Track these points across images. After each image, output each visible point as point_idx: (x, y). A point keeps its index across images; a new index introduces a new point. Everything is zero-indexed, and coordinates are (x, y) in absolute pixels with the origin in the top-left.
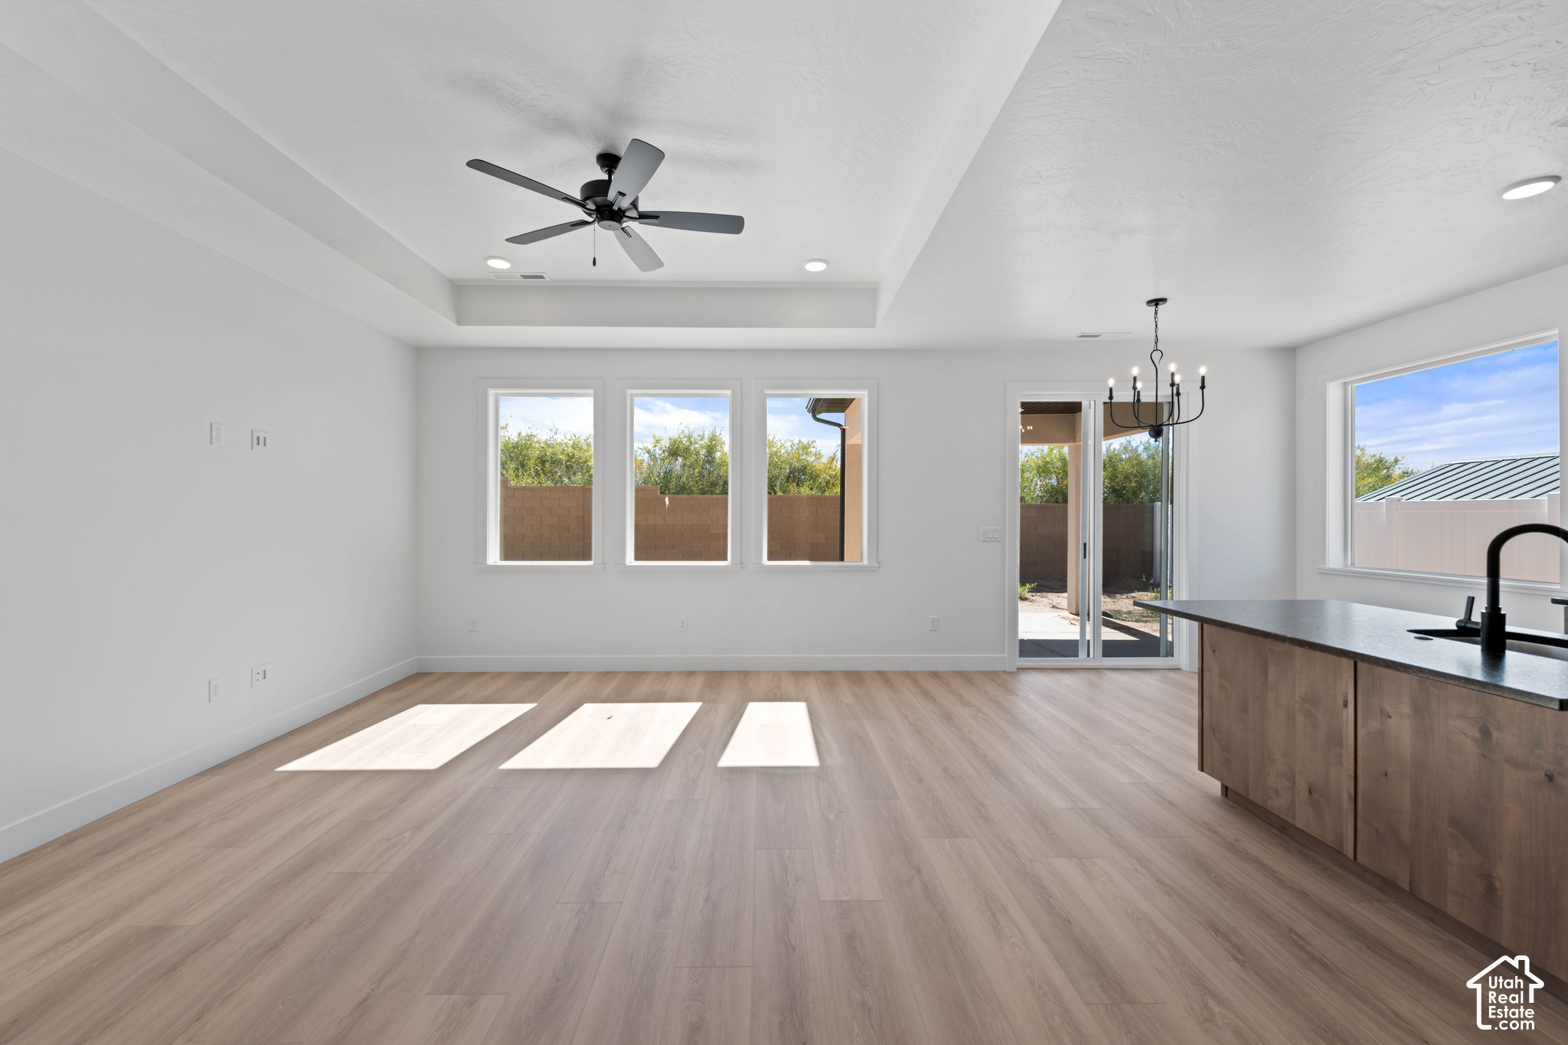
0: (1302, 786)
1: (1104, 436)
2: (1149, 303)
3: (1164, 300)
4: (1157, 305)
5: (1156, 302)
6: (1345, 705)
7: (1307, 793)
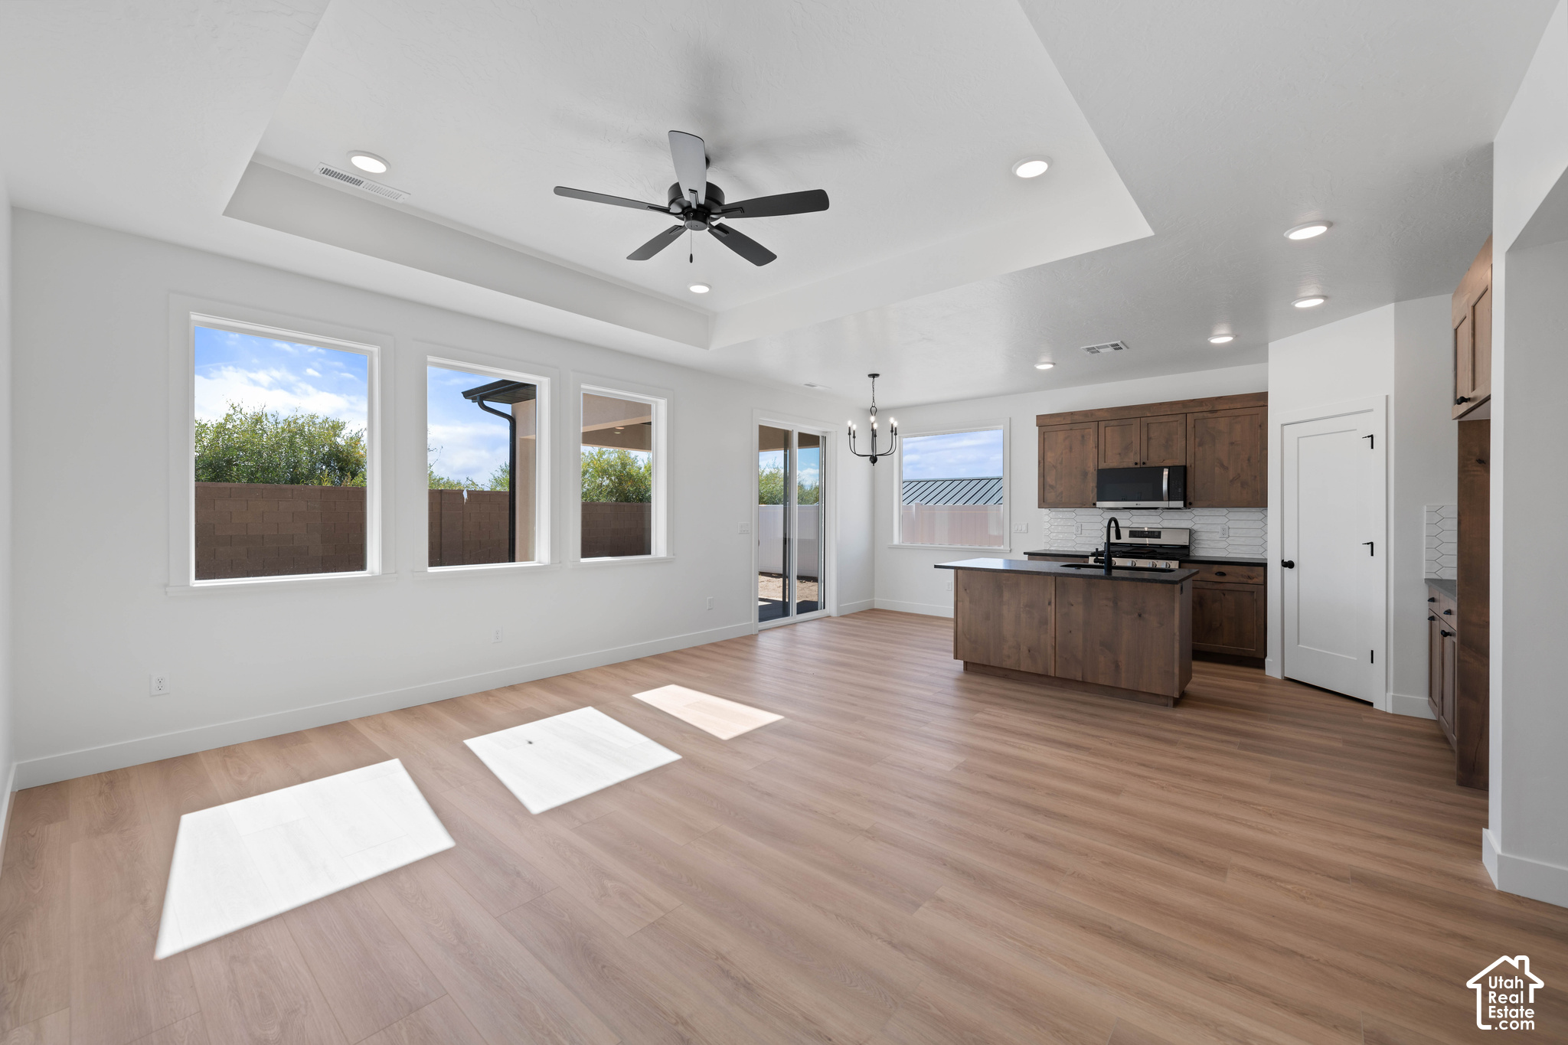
0: (1024, 648)
1: (799, 446)
2: (870, 376)
3: (877, 375)
4: (874, 377)
5: (874, 376)
6: (1050, 604)
7: (1027, 652)
